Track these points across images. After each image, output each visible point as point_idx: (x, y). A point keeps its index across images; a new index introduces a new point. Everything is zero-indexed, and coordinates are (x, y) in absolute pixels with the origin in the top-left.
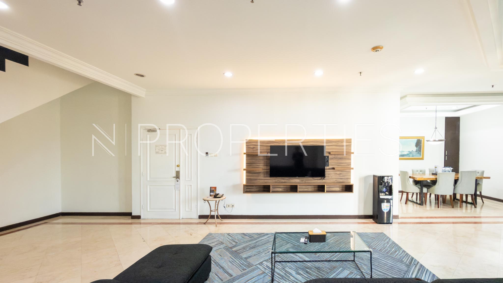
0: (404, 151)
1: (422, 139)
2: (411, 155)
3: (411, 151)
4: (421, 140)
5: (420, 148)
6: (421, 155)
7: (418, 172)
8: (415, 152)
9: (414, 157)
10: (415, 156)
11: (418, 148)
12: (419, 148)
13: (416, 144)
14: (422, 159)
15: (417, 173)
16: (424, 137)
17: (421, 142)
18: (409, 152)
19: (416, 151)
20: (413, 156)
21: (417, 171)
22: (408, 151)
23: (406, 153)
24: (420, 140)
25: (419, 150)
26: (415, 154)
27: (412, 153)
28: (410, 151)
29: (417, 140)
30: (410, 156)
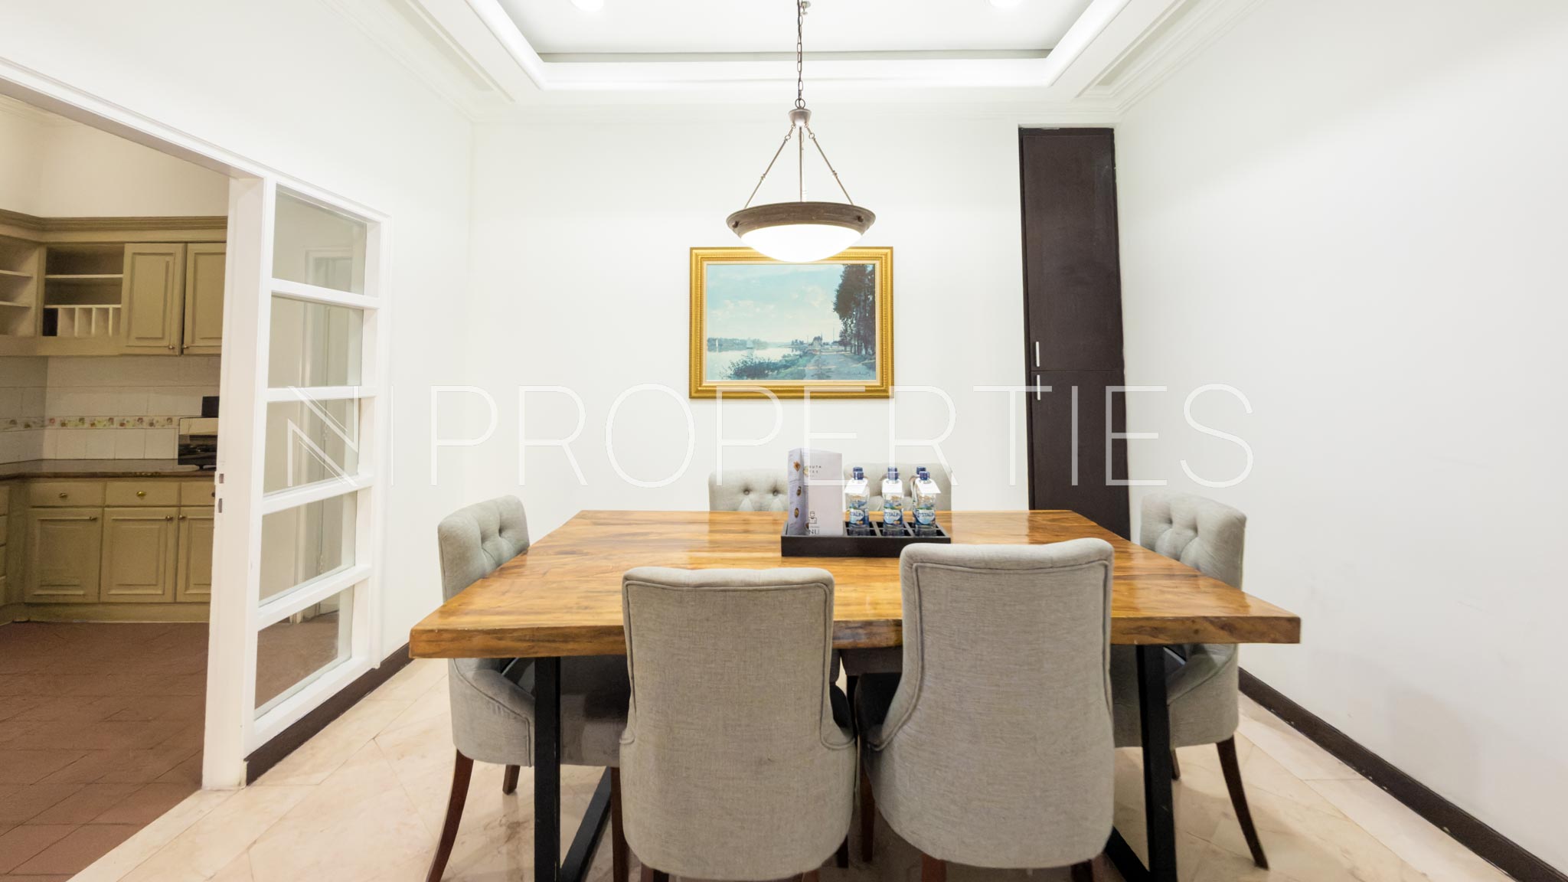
0: (763, 340)
1: (877, 263)
2: (810, 368)
3: (811, 340)
4: (870, 269)
5: (868, 322)
6: (872, 367)
7: (752, 496)
8: (835, 347)
9: (828, 377)
10: (840, 375)
11: (852, 323)
12: (857, 325)
13: (838, 297)
14: (881, 394)
15: (747, 502)
16: (891, 248)
17: (873, 280)
18: (797, 345)
19: (843, 342)
20: (821, 376)
21: (747, 491)
22: (789, 341)
23: (774, 355)
24: (864, 266)
25: (858, 335)
26: (834, 358)
27: (813, 355)
28: (800, 339)
29: (842, 268)
30: (801, 376)
